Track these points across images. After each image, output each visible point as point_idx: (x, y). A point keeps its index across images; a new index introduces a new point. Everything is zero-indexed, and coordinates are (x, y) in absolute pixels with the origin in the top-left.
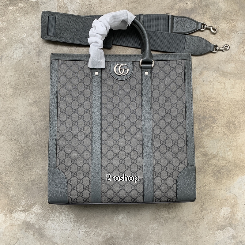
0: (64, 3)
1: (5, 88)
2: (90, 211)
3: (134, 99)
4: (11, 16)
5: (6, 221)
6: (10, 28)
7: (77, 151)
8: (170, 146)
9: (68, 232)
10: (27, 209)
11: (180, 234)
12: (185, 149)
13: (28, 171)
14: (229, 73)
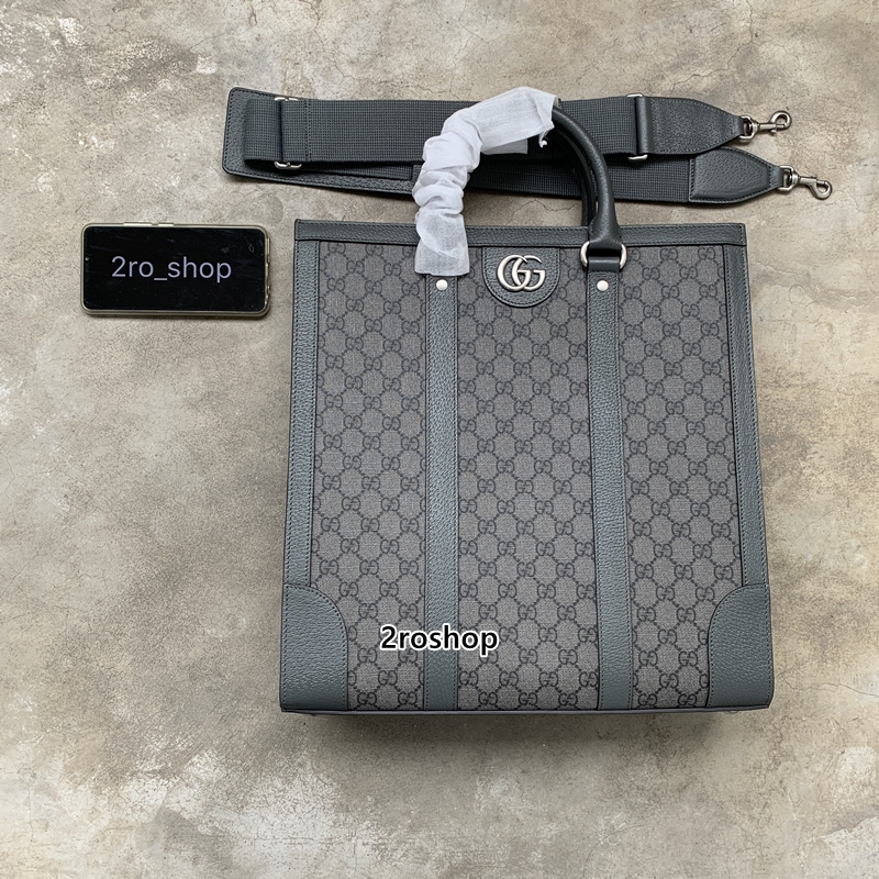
0: (303, 77)
1: (107, 350)
2: (393, 768)
3: (564, 366)
4: (134, 121)
5: (96, 810)
6: (129, 159)
7: (378, 534)
8: (685, 520)
9: (314, 849)
10: (171, 769)
11: (705, 847)
12: (735, 530)
13: (177, 630)
14: (842, 293)
